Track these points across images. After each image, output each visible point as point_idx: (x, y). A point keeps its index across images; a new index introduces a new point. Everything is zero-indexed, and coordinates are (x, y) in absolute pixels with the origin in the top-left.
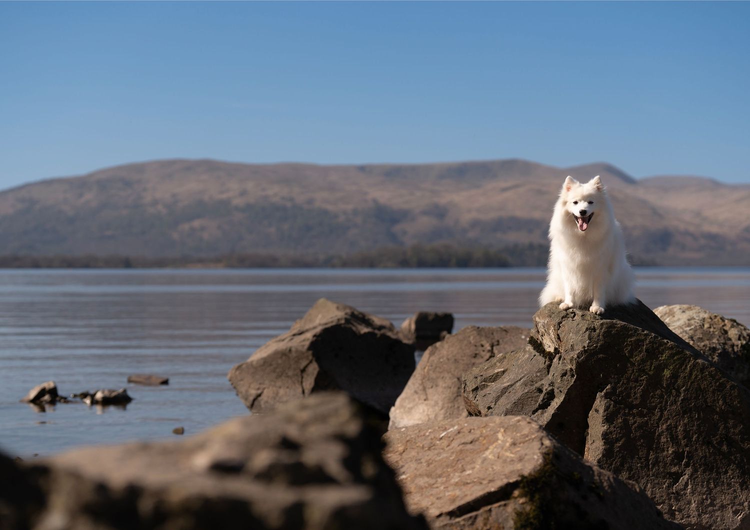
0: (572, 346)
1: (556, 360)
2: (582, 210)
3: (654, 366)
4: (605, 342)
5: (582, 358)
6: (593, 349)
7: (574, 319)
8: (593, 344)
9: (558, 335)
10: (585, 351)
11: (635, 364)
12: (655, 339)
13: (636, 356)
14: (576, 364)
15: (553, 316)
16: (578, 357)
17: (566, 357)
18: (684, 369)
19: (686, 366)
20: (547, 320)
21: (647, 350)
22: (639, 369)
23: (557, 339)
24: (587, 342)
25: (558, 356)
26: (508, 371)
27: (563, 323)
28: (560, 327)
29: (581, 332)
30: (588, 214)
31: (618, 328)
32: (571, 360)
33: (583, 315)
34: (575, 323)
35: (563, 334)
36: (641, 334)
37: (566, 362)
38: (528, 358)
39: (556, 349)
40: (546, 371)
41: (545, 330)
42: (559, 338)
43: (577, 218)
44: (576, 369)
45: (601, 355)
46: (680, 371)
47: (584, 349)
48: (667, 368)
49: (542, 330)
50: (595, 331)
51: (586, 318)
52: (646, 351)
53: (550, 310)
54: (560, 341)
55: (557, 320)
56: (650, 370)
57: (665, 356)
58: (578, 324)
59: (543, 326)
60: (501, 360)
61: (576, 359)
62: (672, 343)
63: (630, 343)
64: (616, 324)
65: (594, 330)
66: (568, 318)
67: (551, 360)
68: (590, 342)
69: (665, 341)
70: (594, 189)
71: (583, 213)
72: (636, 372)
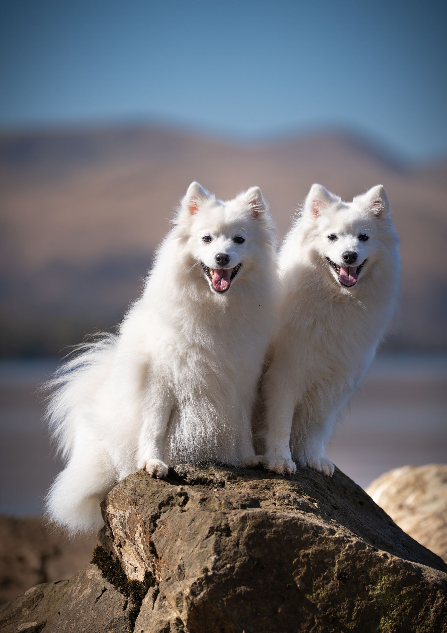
0: (179, 568)
1: (147, 600)
2: (221, 255)
3: (359, 611)
4: (251, 558)
5: (202, 594)
6: (225, 575)
7: (185, 508)
8: (226, 564)
9: (152, 544)
10: (208, 579)
11: (315, 605)
12: (357, 550)
13: (318, 588)
14: (190, 610)
15: (141, 502)
16: (193, 593)
17: (167, 594)
18: (424, 617)
19: (427, 610)
20: (130, 511)
21: (341, 576)
22: (325, 618)
23: (149, 554)
24: (213, 558)
25: (151, 590)
26: (47, 627)
27: (163, 517)
28: (155, 526)
29: (199, 537)
30: (232, 265)
31: (279, 526)
32: (178, 600)
33: (203, 500)
34: (187, 517)
35: (163, 541)
36: (328, 539)
37: (167, 603)
38: (91, 596)
39: (148, 575)
40: (126, 625)
41: (126, 533)
42: (154, 551)
43: (208, 270)
44: (188, 620)
45: (243, 588)
46: (414, 621)
47: (206, 576)
48: (386, 615)
49: (119, 533)
50: (228, 535)
51: (210, 506)
52: (338, 577)
53: (135, 489)
54: (157, 557)
55: (150, 511)
56: (349, 620)
57: (381, 588)
58: (193, 520)
59: (122, 523)
60: (32, 601)
61: (187, 598)
62: (395, 558)
63: (305, 560)
64: (273, 519)
65: (227, 531)
66: (173, 505)
67: (139, 600)
68: (219, 559)
69: (381, 553)
70: (248, 211)
71: (223, 260)
72: (319, 623)
